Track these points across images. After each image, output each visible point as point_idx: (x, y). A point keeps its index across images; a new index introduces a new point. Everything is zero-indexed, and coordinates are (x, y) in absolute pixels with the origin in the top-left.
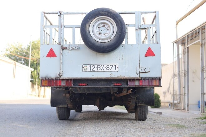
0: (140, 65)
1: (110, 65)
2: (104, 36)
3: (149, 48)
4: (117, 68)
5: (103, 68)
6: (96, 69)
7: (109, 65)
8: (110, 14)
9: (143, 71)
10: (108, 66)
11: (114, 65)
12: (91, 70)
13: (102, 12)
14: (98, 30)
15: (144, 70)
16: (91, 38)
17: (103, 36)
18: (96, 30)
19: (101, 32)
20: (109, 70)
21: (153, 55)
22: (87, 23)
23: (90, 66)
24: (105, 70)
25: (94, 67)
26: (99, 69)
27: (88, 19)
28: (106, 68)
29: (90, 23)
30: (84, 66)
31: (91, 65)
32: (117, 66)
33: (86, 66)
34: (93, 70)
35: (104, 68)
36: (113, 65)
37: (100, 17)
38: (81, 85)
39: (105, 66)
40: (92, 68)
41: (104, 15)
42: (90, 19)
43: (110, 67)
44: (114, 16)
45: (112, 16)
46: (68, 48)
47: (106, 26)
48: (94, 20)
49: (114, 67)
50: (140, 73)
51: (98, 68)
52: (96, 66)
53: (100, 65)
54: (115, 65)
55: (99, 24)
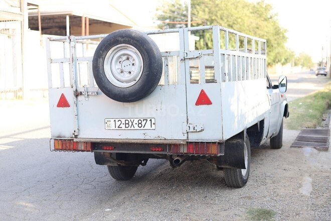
0: (188, 119)
1: (144, 120)
2: (129, 75)
3: (202, 91)
4: (154, 124)
5: (132, 124)
6: (123, 126)
7: (142, 120)
8: (132, 40)
9: (192, 130)
10: (140, 122)
11: (149, 120)
12: (117, 128)
13: (120, 39)
14: (118, 66)
15: (194, 128)
16: (106, 81)
17: (126, 76)
18: (116, 67)
19: (124, 69)
20: (142, 128)
21: (209, 102)
22: (100, 58)
23: (115, 121)
24: (136, 127)
25: (120, 122)
26: (127, 126)
27: (101, 52)
28: (138, 124)
29: (103, 57)
30: (107, 121)
31: (117, 120)
32: (153, 122)
33: (110, 121)
34: (119, 127)
35: (134, 124)
36: (147, 120)
37: (118, 46)
38: (106, 150)
39: (136, 121)
40: (118, 124)
41: (124, 43)
42: (103, 51)
43: (143, 123)
44: (138, 44)
45: (136, 44)
46: (83, 94)
47: (131, 60)
48: (110, 52)
49: (149, 122)
50: (188, 133)
51: (126, 124)
52: (123, 121)
53: (129, 120)
54: (151, 120)
55: (120, 57)
